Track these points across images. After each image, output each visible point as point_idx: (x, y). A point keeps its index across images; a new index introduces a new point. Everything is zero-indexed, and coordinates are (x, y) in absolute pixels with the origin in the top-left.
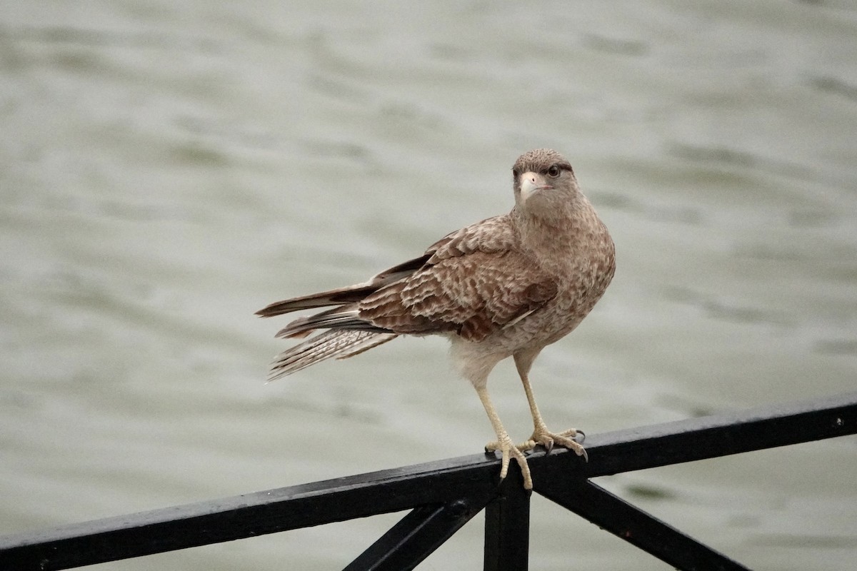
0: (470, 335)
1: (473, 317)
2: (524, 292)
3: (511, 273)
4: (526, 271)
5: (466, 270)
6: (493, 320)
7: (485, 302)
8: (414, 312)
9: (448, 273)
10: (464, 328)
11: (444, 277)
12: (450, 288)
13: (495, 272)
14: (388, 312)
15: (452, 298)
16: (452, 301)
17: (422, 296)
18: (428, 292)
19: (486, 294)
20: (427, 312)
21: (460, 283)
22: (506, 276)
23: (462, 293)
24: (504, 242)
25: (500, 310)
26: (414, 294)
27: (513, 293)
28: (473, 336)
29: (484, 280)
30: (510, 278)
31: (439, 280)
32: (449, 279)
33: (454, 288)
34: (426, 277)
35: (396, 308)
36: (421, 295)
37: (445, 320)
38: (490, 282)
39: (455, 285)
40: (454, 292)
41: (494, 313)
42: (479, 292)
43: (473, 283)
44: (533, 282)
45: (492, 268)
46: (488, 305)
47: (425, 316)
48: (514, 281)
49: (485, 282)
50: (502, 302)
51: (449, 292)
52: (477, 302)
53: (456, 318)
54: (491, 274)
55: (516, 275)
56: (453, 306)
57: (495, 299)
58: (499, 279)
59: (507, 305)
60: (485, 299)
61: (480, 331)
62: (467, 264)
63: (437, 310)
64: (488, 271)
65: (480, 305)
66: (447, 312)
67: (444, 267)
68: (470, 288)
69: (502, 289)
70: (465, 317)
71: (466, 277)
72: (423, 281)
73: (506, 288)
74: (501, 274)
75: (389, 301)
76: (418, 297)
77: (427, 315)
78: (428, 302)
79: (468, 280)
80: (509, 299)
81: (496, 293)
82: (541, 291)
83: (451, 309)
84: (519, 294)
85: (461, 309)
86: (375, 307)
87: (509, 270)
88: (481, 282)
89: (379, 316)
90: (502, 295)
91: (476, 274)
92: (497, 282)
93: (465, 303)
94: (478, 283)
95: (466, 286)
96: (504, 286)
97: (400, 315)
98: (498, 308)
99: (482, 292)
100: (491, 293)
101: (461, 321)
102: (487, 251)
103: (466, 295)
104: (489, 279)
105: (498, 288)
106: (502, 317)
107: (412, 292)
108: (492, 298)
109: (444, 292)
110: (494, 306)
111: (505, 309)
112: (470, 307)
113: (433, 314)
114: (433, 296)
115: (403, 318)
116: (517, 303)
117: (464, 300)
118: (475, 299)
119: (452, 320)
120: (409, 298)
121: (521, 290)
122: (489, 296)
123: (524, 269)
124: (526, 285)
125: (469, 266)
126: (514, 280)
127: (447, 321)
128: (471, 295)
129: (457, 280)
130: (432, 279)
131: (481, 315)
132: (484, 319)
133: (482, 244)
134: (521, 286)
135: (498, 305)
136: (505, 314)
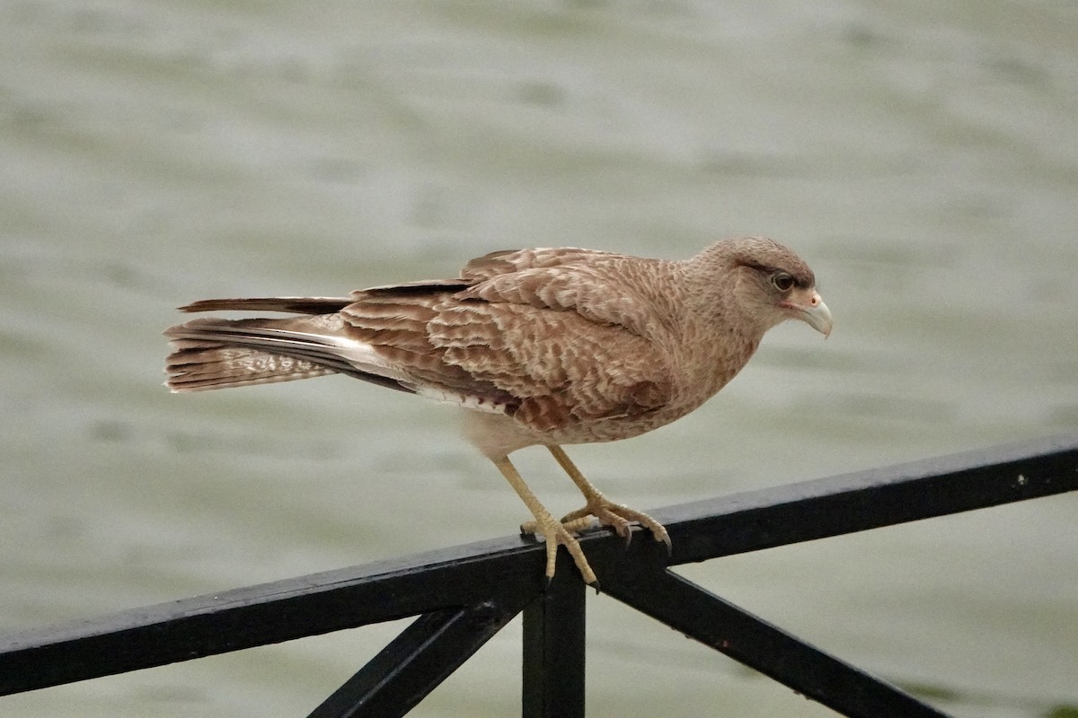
0: (529, 418)
1: (543, 397)
2: (631, 388)
3: (618, 355)
4: (642, 361)
5: (548, 327)
6: (573, 411)
7: (570, 382)
8: (449, 358)
9: (517, 323)
10: (523, 406)
11: (510, 326)
12: (519, 345)
13: (594, 346)
14: (401, 343)
15: (517, 361)
16: (517, 364)
17: (468, 341)
18: (478, 339)
19: (574, 373)
20: (471, 366)
21: (536, 343)
22: (610, 358)
23: (536, 360)
24: (624, 314)
25: (589, 400)
26: (452, 334)
27: (614, 384)
28: (533, 421)
29: (576, 352)
30: (616, 362)
31: (500, 327)
32: (517, 331)
33: (523, 347)
34: (478, 316)
35: (418, 344)
36: (465, 339)
37: (496, 384)
38: (584, 358)
39: (527, 343)
40: (523, 352)
41: (577, 402)
42: (564, 366)
43: (557, 350)
44: (647, 378)
45: (591, 339)
46: (573, 388)
47: (465, 369)
48: (622, 368)
49: (576, 356)
50: (595, 391)
51: (513, 349)
52: (556, 378)
53: (516, 389)
54: (587, 347)
55: (627, 360)
56: (515, 371)
57: (587, 384)
58: (599, 358)
59: (601, 398)
60: (570, 379)
61: (547, 419)
62: (550, 320)
63: (489, 368)
64: (584, 342)
65: (560, 385)
66: (503, 375)
67: (512, 313)
68: (550, 355)
69: (600, 372)
70: (530, 392)
71: (546, 338)
72: (471, 320)
73: (607, 375)
74: (604, 352)
75: (403, 327)
76: (460, 340)
77: (471, 370)
78: (474, 351)
79: (549, 344)
80: (606, 390)
81: (589, 376)
82: (652, 393)
83: (512, 374)
84: (622, 388)
85: (527, 379)
86: (378, 328)
87: (616, 351)
88: (570, 353)
89: (384, 343)
90: (598, 380)
91: (565, 339)
92: (595, 360)
93: (537, 374)
94: (565, 353)
95: (544, 351)
96: (605, 369)
97: (421, 354)
98: (586, 397)
99: (569, 367)
100: (584, 374)
101: (522, 395)
102: (591, 317)
103: (543, 363)
104: (583, 353)
105: (595, 371)
106: (588, 411)
107: (450, 329)
108: (581, 381)
109: (506, 347)
110: (581, 393)
111: (596, 401)
112: (543, 382)
113: (480, 371)
114: (486, 347)
115: (426, 360)
116: (616, 398)
117: (535, 369)
118: (555, 374)
119: (508, 389)
120: (442, 336)
121: (629, 383)
122: (578, 376)
123: (639, 357)
124: (638, 379)
125: (554, 324)
126: (621, 366)
127: (500, 387)
128: (550, 366)
129: (532, 338)
130: (488, 322)
131: (557, 398)
132: (560, 404)
133: (584, 305)
134: (631, 379)
135: (589, 393)
136: (593, 408)
